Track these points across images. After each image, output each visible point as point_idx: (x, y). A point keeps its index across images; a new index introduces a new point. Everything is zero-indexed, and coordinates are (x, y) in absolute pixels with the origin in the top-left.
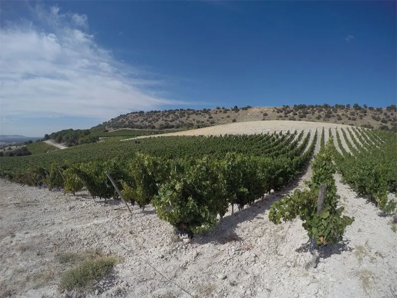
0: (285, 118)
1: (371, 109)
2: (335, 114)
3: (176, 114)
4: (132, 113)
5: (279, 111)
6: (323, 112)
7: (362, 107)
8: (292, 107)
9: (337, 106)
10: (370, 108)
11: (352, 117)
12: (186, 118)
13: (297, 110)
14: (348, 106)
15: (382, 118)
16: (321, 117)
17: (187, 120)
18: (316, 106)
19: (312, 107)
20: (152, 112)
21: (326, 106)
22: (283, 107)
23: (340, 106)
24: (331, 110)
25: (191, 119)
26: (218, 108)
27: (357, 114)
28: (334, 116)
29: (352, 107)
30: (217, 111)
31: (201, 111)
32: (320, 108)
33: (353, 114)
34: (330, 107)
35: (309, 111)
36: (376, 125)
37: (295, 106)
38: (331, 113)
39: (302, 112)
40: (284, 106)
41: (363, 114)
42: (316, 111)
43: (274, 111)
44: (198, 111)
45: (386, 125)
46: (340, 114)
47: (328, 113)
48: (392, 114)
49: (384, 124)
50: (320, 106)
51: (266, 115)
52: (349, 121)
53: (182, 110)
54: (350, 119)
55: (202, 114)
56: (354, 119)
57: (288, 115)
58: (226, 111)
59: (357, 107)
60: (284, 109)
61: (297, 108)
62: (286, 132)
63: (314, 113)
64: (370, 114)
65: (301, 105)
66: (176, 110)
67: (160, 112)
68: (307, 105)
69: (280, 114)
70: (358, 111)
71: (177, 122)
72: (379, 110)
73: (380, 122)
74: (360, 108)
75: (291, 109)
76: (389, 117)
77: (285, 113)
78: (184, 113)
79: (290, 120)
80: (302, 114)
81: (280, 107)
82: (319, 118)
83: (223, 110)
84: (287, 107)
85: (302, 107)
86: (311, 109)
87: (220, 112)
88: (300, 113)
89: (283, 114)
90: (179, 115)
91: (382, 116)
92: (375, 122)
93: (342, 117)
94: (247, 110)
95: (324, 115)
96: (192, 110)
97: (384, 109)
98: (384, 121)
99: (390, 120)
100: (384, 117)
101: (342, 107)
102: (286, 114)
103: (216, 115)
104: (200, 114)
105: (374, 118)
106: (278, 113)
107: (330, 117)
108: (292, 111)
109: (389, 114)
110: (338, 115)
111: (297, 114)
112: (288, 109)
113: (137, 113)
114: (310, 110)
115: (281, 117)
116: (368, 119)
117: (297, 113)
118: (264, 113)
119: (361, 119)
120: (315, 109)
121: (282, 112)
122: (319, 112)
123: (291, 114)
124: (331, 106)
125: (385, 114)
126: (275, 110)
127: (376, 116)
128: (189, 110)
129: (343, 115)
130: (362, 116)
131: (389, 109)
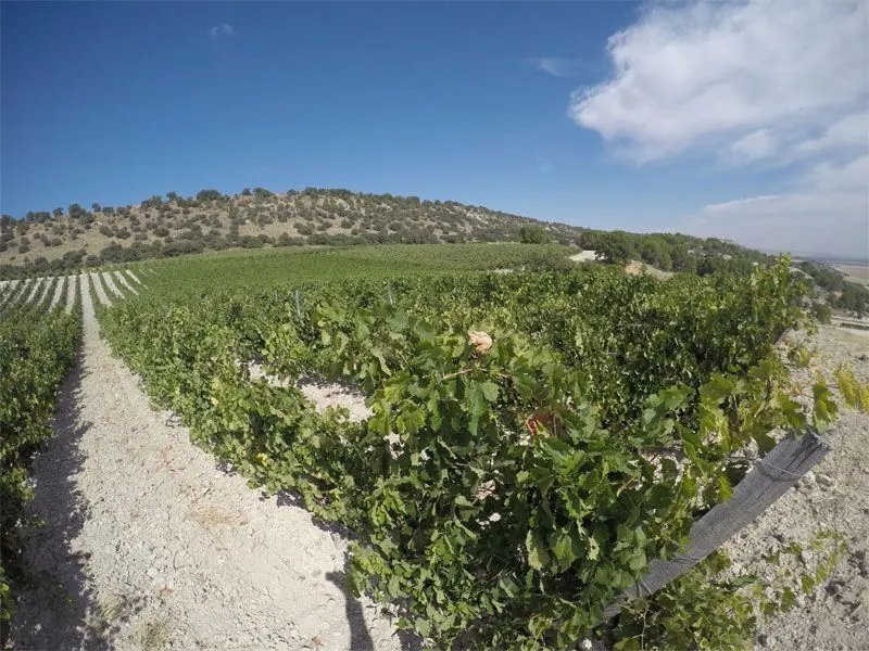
1: (108, 211)
2: (19, 240)
9: (31, 217)
11: (53, 238)
14: (59, 212)
15: (120, 227)
23: (38, 215)
27: (71, 228)
29: (66, 213)
41: (83, 227)
46: (32, 236)
48: (147, 216)
49: (118, 241)
52: (44, 249)
56: (58, 244)
59: (76, 211)
64: (101, 220)
70: (75, 222)
72: (124, 212)
73: (112, 239)
74: (82, 214)
76: (138, 223)
91: (122, 225)
93: (33, 242)
97: (136, 208)
100: (129, 224)
101: (43, 218)
105: (105, 232)
109: (141, 216)
124: (17, 219)
125: (133, 218)
127: (111, 226)
129: (37, 236)
130: (79, 232)
131: (147, 205)
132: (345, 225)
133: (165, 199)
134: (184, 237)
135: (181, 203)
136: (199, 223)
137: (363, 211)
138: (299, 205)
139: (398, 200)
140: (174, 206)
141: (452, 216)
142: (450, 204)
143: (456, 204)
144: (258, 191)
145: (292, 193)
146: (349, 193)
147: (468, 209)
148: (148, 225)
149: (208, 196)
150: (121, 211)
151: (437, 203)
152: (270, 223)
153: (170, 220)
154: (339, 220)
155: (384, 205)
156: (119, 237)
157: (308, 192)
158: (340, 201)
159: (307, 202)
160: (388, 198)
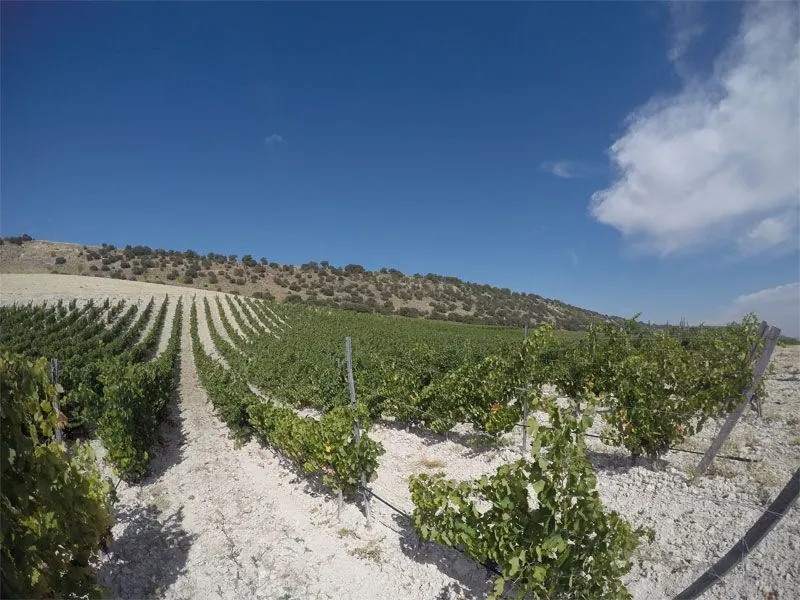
0: (104, 273)
2: (206, 272)
5: (92, 256)
6: (183, 266)
7: (259, 262)
8: (120, 250)
9: (211, 256)
10: (272, 265)
11: (237, 278)
13: (130, 257)
14: (233, 258)
15: (291, 282)
16: (178, 275)
18: (172, 253)
19: (164, 254)
21: (191, 255)
22: (102, 248)
23: (217, 257)
24: (200, 263)
27: (248, 273)
28: (203, 275)
29: (239, 260)
32: (177, 257)
33: (239, 273)
34: (198, 258)
35: (154, 261)
36: (280, 294)
37: (129, 247)
38: (199, 269)
39: (140, 262)
40: (104, 245)
41: (257, 275)
42: (168, 263)
43: (81, 254)
45: (298, 294)
46: (216, 272)
47: (192, 269)
48: (310, 277)
49: (294, 293)
50: (178, 254)
51: (61, 261)
52: (231, 285)
54: (233, 282)
56: (241, 283)
57: (109, 266)
59: (248, 261)
60: (103, 252)
61: (132, 252)
62: (86, 303)
63: (164, 266)
64: (271, 274)
65: (140, 247)
68: (153, 249)
69: (94, 262)
70: (250, 269)
72: (289, 269)
73: (287, 290)
74: (254, 264)
75: (118, 254)
76: (304, 281)
77: (104, 262)
79: (113, 276)
80: (140, 266)
81: (96, 247)
82: (172, 277)
84: (112, 248)
85: (142, 252)
86: (160, 257)
88: (136, 264)
89: (99, 263)
91: (292, 280)
92: (279, 288)
93: (219, 277)
94: (20, 244)
95: (184, 273)
97: (297, 268)
98: (294, 288)
99: (306, 286)
100: (296, 280)
101: (221, 259)
102: (106, 263)
105: (277, 282)
106: (89, 259)
107: (195, 276)
108: (120, 258)
109: (304, 276)
110: (211, 274)
111: (128, 266)
112: (112, 253)
114: (157, 260)
115: (94, 269)
116: (266, 284)
117: (131, 263)
118: (59, 256)
119: (254, 282)
120: (167, 258)
121: (98, 258)
122: (174, 265)
123: (117, 265)
124: (201, 254)
125: (298, 276)
126: (85, 253)
127: (282, 279)
129: (221, 273)
130: (256, 277)
131: (305, 268)
132: (466, 309)
133: (320, 266)
134: (347, 299)
135: (334, 271)
136: (354, 290)
137: (474, 298)
138: (425, 287)
139: (494, 290)
140: (329, 272)
141: (538, 307)
142: (534, 297)
143: (538, 297)
144: (393, 271)
145: (417, 276)
146: (461, 282)
147: (547, 301)
148: (313, 284)
149: (353, 269)
150: (287, 268)
151: (524, 295)
152: (410, 299)
153: (331, 284)
154: (459, 304)
155: (486, 294)
156: (292, 288)
157: (430, 277)
158: (455, 288)
159: (432, 287)
160: (486, 288)
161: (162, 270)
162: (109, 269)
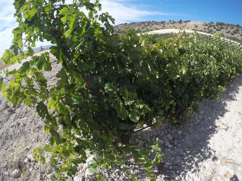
3: (145, 24)
4: (120, 24)
5: (206, 25)
6: (234, 29)
8: (215, 23)
12: (150, 26)
13: (217, 26)
17: (151, 28)
18: (232, 25)
19: (229, 25)
20: (132, 23)
21: (238, 26)
24: (240, 29)
25: (152, 27)
26: (170, 21)
28: (239, 33)
30: (169, 23)
31: (160, 23)
34: (240, 27)
37: (217, 23)
38: (239, 31)
39: (220, 27)
40: (210, 22)
42: (229, 28)
43: (203, 25)
44: (158, 22)
50: (234, 26)
51: (197, 26)
53: (149, 22)
55: (160, 24)
57: (210, 28)
58: (174, 22)
60: (209, 24)
63: (227, 29)
66: (145, 22)
67: (136, 23)
68: (225, 24)
71: (145, 29)
78: (150, 24)
81: (207, 23)
83: (172, 22)
84: (212, 23)
85: (221, 24)
86: (227, 26)
87: (171, 23)
90: (147, 24)
94: (187, 22)
96: (155, 22)
103: (167, 25)
104: (159, 24)
106: (205, 26)
107: (236, 33)
108: (214, 26)
113: (123, 24)
114: (225, 27)
115: (205, 29)
120: (229, 27)
121: (207, 25)
122: (231, 29)
123: (212, 28)
126: (204, 24)
128: (153, 21)
161: (226, 30)
162: (209, 29)
